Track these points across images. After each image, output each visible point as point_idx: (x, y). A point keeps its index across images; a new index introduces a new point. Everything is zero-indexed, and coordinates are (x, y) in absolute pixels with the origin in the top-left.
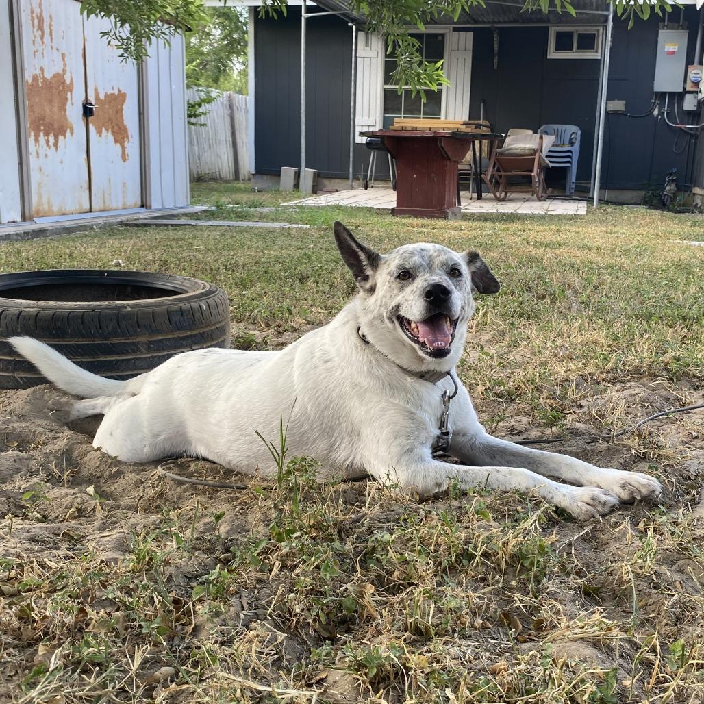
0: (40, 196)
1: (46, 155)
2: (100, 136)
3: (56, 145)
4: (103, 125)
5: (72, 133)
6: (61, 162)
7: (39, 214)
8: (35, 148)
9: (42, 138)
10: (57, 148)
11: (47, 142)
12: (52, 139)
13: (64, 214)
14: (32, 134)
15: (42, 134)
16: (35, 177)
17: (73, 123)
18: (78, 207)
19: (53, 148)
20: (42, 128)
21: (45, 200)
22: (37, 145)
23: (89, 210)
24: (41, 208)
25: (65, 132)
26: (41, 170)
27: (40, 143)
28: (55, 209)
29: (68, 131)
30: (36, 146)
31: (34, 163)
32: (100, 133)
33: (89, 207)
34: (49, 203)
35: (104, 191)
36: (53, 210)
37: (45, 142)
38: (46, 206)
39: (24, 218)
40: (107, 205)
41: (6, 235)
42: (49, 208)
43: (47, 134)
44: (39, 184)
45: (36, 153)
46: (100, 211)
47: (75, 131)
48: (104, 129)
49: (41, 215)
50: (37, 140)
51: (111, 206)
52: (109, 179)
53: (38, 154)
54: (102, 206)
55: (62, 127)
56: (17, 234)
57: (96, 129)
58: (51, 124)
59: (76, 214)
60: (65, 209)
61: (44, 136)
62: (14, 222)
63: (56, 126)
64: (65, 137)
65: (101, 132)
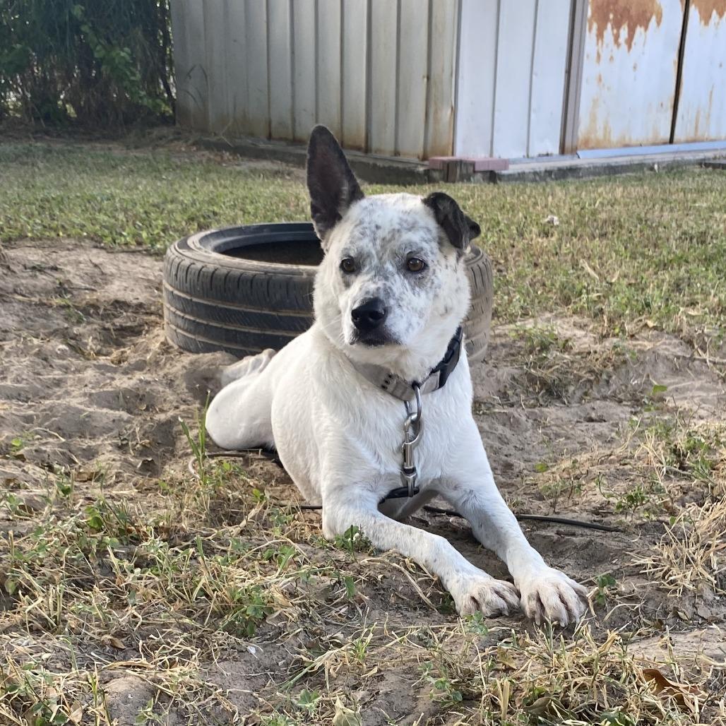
0: (593, 119)
1: (612, 58)
2: (707, 23)
3: (629, 41)
4: (714, 6)
5: (659, 22)
6: (635, 68)
7: (587, 144)
8: (596, 48)
9: (609, 32)
10: (630, 47)
11: (617, 37)
12: (624, 32)
13: (627, 146)
14: (595, 26)
15: (609, 26)
16: (587, 91)
17: (663, 7)
18: (651, 136)
19: (624, 47)
20: (611, 16)
21: (600, 124)
22: (600, 41)
23: (668, 140)
24: (593, 136)
25: (648, 20)
26: (600, 80)
27: (605, 39)
28: (614, 137)
29: (654, 19)
30: (598, 44)
31: (589, 70)
32: (706, 18)
33: (668, 136)
34: (605, 129)
35: (698, 113)
36: (609, 141)
37: (612, 38)
38: (600, 134)
39: (563, 150)
40: (700, 133)
41: (519, 174)
42: (605, 136)
43: (617, 25)
44: (595, 102)
45: (596, 55)
46: (687, 142)
47: (663, 19)
48: (714, 12)
49: (590, 146)
50: (600, 35)
51: (706, 136)
52: (711, 93)
53: (599, 56)
54: (691, 135)
55: (644, 12)
56: (535, 173)
57: (700, 13)
58: (627, 10)
59: (645, 145)
60: (630, 139)
61: (613, 29)
62: (547, 155)
63: (633, 12)
64: (646, 28)
65: (710, 17)
